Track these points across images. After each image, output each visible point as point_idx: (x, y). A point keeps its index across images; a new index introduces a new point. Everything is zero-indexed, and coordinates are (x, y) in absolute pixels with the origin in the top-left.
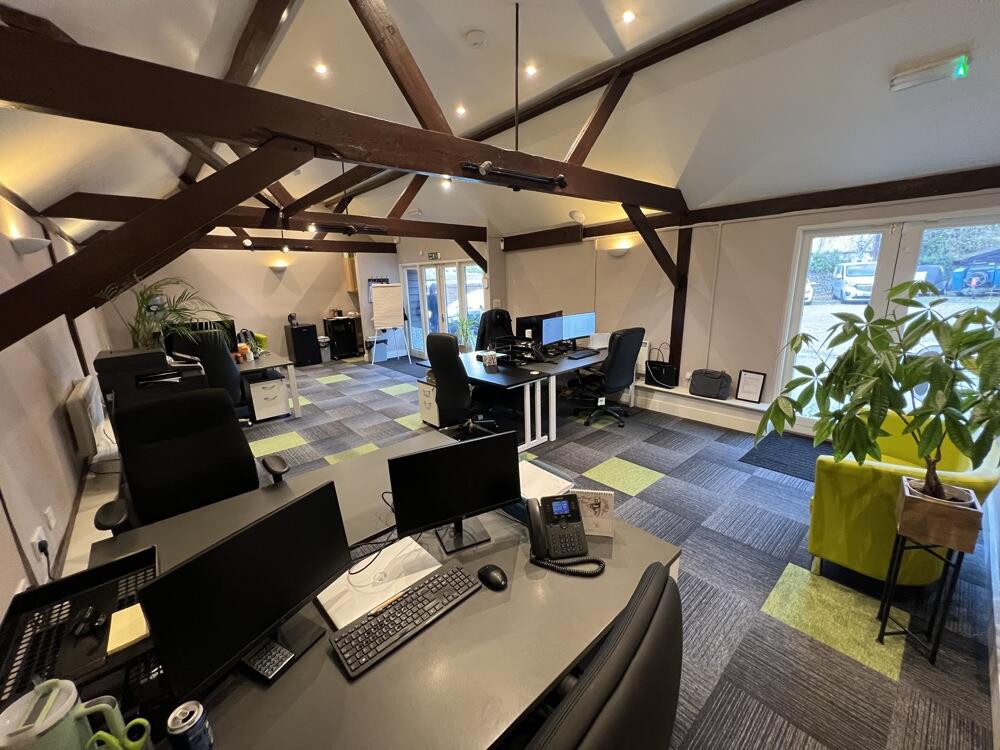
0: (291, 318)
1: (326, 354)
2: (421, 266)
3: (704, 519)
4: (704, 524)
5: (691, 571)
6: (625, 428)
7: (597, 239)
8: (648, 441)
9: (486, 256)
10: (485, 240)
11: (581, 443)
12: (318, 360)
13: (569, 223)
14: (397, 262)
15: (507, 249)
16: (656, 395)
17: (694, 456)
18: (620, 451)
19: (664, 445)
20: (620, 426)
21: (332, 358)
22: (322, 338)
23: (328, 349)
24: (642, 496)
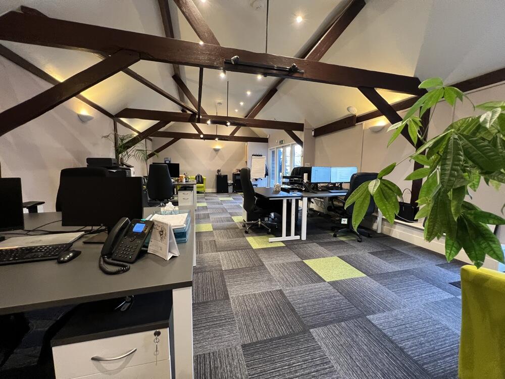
0: (219, 171)
1: (230, 189)
2: (277, 148)
3: (374, 313)
4: (370, 317)
5: (323, 345)
6: (362, 243)
7: (364, 123)
8: (372, 253)
9: (302, 139)
10: (303, 131)
11: (320, 245)
12: (227, 192)
13: (348, 115)
14: (268, 147)
15: (315, 136)
16: (397, 226)
17: (406, 271)
18: (344, 254)
19: (385, 259)
20: (358, 241)
21: (233, 191)
22: (230, 181)
23: (231, 187)
24: (333, 284)
